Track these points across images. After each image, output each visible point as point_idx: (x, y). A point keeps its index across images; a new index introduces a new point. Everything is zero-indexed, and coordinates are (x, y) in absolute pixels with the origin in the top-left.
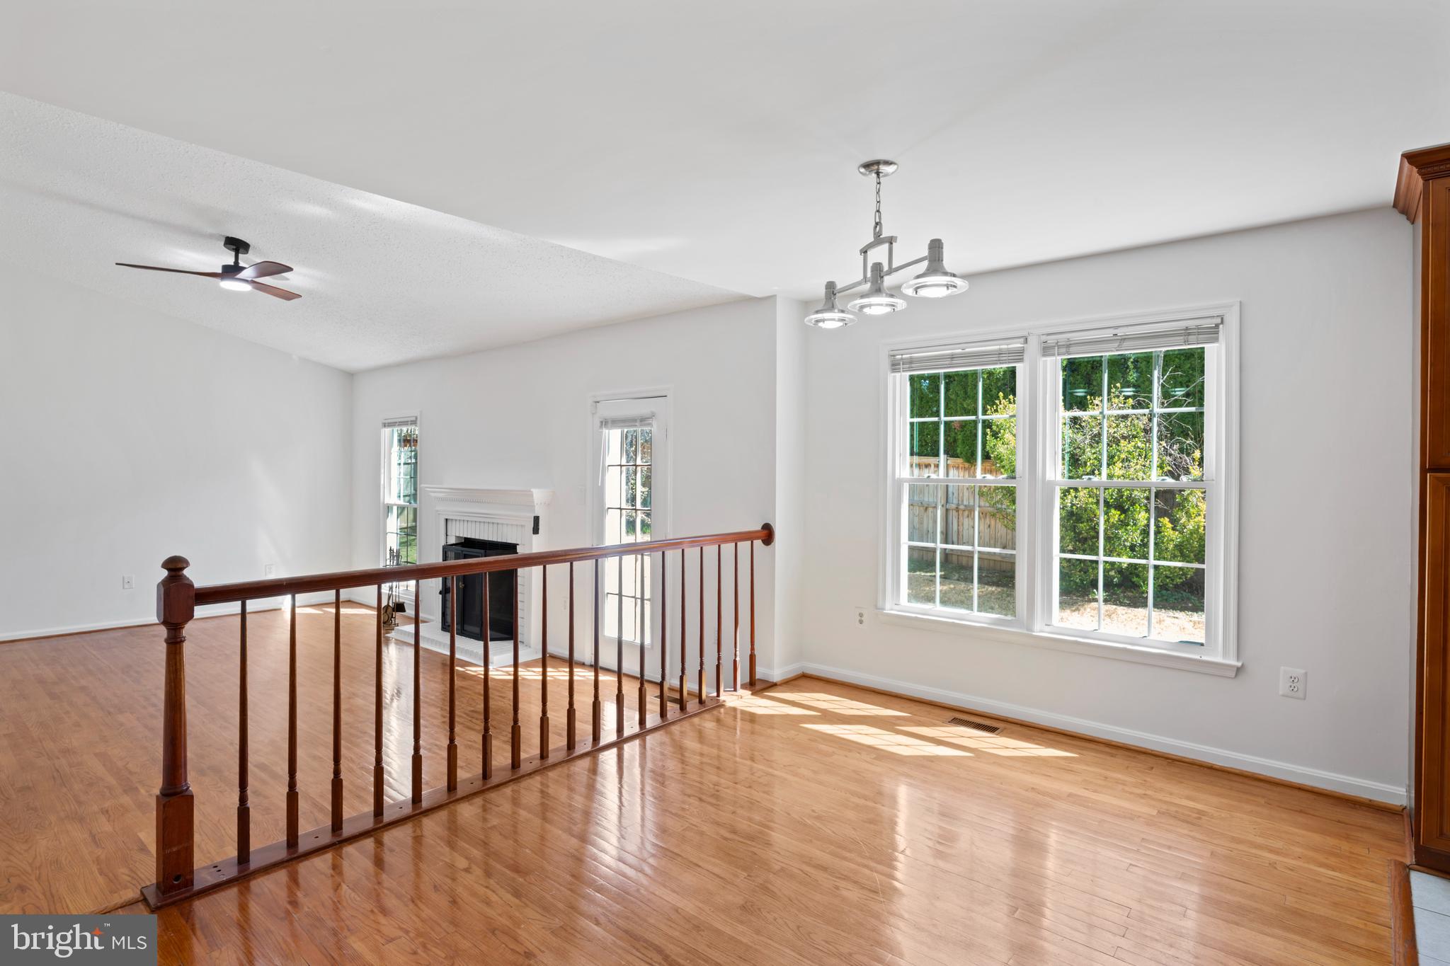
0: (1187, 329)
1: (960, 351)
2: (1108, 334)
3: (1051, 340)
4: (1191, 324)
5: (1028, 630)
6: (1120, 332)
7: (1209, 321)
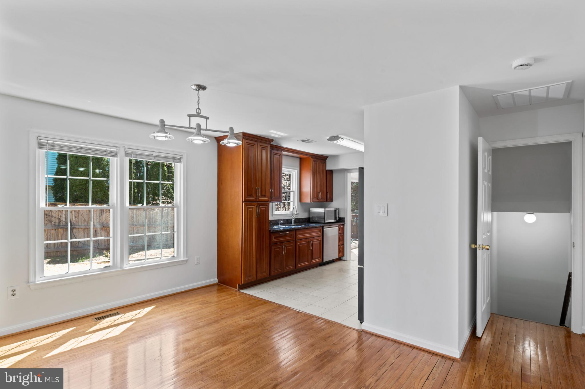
0: (173, 157)
1: (85, 146)
2: (150, 153)
3: (129, 151)
4: (175, 156)
5: (121, 268)
6: (154, 154)
7: (179, 156)
